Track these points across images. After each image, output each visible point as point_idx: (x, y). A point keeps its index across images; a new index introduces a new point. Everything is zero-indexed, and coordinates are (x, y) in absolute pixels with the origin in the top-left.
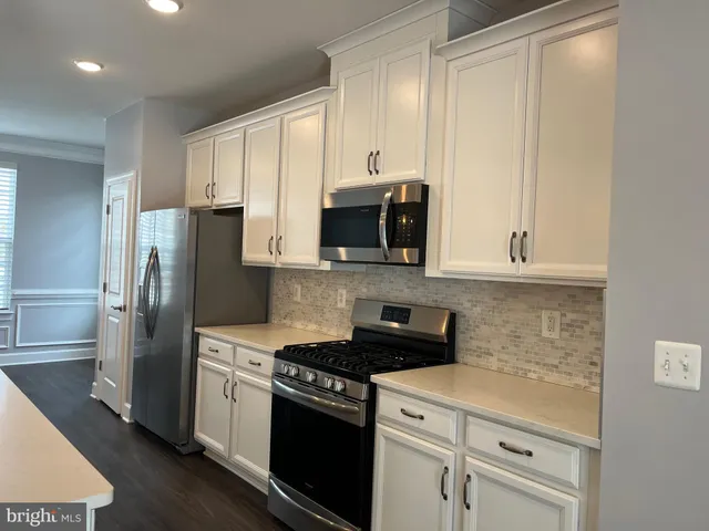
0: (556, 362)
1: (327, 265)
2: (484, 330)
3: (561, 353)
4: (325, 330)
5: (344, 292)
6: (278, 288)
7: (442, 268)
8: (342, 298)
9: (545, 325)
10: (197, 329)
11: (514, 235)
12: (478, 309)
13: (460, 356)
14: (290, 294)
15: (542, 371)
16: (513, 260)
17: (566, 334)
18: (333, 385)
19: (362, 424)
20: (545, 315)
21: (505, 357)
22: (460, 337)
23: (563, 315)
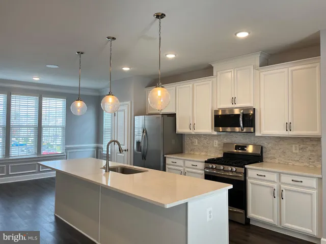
0: (298, 159)
1: (215, 133)
2: (273, 151)
3: (300, 157)
4: (209, 154)
5: (217, 141)
6: (187, 141)
7: (262, 133)
8: (216, 143)
9: (294, 148)
10: (165, 156)
11: (287, 123)
12: (270, 145)
13: (264, 160)
14: (192, 143)
15: (294, 162)
16: (287, 130)
17: (301, 151)
18: (232, 169)
19: (243, 180)
20: (294, 146)
21: (281, 159)
22: (264, 154)
23: (300, 146)
